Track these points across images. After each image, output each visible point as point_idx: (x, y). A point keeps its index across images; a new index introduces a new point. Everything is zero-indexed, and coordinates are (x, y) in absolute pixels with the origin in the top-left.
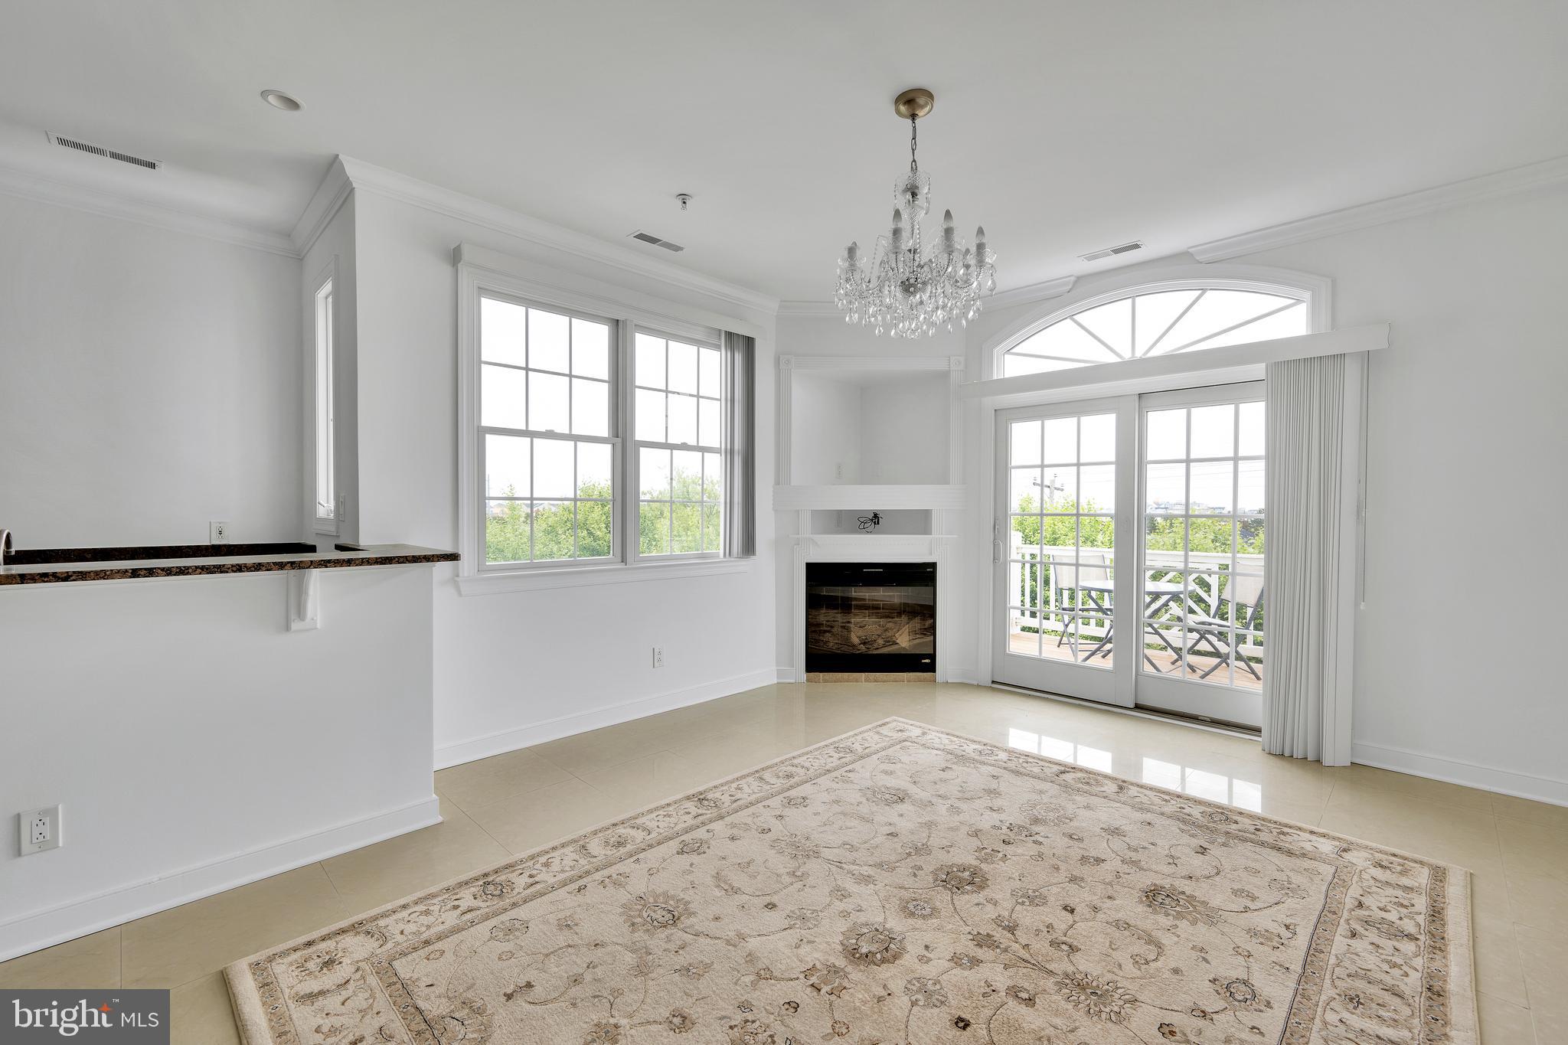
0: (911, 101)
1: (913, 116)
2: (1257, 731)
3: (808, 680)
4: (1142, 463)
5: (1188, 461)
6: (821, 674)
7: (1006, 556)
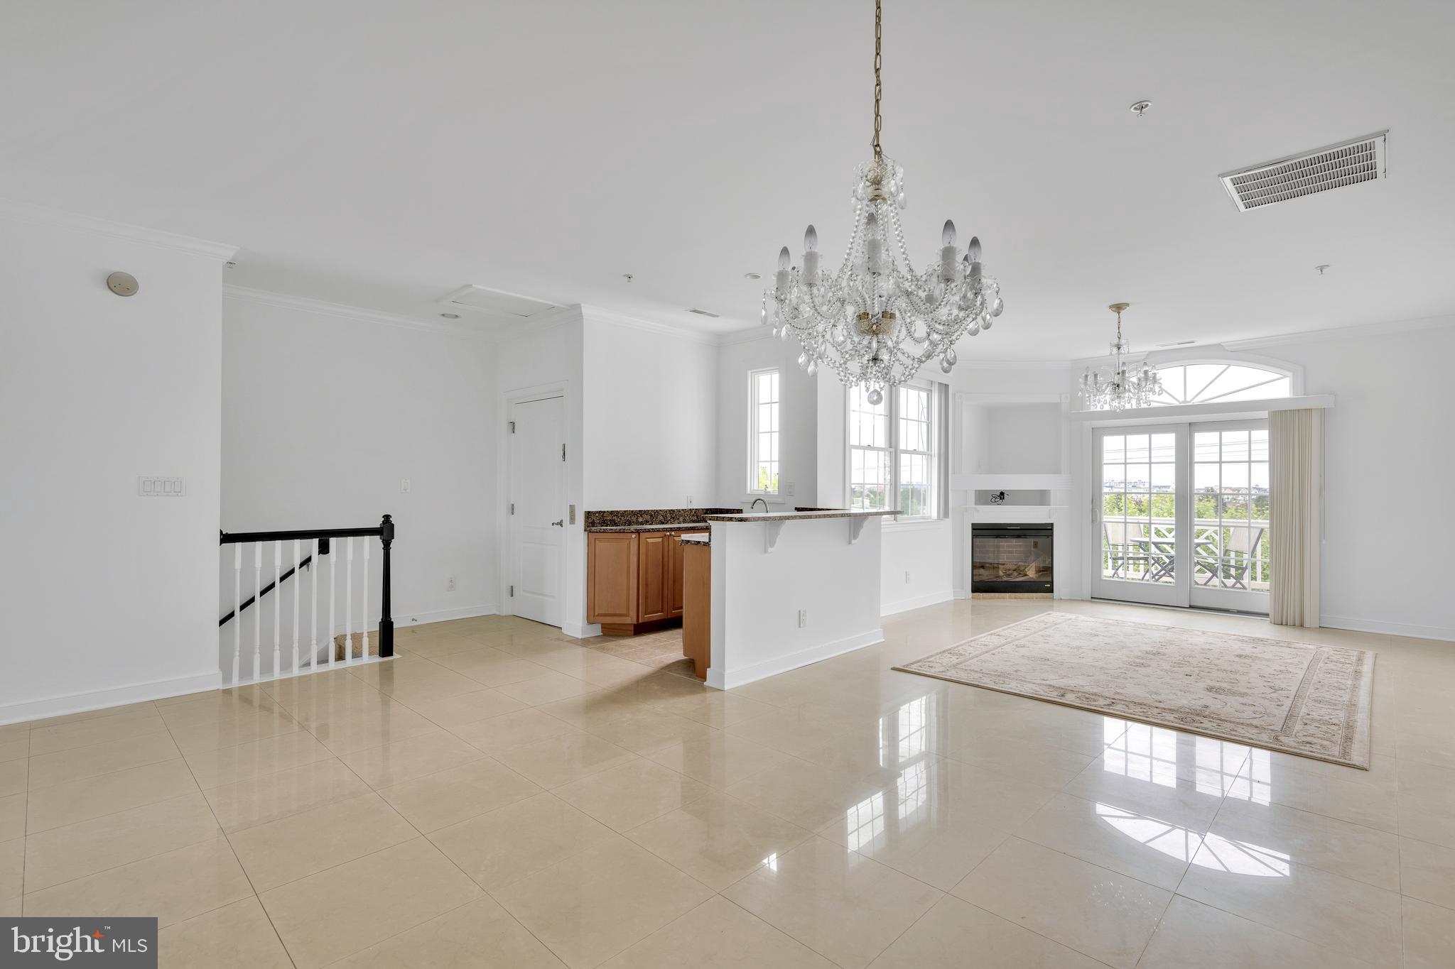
0: (1118, 308)
1: (1119, 313)
2: (1267, 615)
3: (973, 598)
4: (1192, 463)
5: (1221, 462)
6: (981, 594)
7: (1101, 519)
